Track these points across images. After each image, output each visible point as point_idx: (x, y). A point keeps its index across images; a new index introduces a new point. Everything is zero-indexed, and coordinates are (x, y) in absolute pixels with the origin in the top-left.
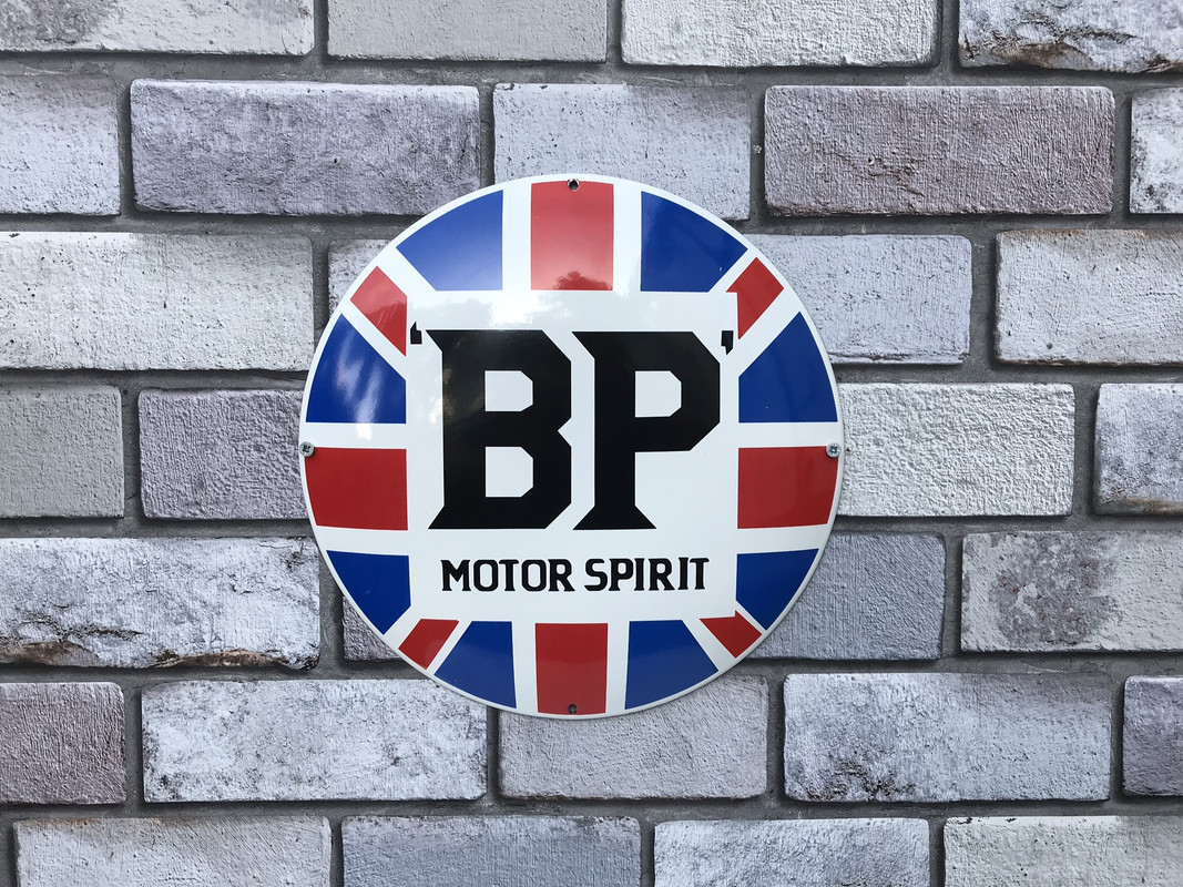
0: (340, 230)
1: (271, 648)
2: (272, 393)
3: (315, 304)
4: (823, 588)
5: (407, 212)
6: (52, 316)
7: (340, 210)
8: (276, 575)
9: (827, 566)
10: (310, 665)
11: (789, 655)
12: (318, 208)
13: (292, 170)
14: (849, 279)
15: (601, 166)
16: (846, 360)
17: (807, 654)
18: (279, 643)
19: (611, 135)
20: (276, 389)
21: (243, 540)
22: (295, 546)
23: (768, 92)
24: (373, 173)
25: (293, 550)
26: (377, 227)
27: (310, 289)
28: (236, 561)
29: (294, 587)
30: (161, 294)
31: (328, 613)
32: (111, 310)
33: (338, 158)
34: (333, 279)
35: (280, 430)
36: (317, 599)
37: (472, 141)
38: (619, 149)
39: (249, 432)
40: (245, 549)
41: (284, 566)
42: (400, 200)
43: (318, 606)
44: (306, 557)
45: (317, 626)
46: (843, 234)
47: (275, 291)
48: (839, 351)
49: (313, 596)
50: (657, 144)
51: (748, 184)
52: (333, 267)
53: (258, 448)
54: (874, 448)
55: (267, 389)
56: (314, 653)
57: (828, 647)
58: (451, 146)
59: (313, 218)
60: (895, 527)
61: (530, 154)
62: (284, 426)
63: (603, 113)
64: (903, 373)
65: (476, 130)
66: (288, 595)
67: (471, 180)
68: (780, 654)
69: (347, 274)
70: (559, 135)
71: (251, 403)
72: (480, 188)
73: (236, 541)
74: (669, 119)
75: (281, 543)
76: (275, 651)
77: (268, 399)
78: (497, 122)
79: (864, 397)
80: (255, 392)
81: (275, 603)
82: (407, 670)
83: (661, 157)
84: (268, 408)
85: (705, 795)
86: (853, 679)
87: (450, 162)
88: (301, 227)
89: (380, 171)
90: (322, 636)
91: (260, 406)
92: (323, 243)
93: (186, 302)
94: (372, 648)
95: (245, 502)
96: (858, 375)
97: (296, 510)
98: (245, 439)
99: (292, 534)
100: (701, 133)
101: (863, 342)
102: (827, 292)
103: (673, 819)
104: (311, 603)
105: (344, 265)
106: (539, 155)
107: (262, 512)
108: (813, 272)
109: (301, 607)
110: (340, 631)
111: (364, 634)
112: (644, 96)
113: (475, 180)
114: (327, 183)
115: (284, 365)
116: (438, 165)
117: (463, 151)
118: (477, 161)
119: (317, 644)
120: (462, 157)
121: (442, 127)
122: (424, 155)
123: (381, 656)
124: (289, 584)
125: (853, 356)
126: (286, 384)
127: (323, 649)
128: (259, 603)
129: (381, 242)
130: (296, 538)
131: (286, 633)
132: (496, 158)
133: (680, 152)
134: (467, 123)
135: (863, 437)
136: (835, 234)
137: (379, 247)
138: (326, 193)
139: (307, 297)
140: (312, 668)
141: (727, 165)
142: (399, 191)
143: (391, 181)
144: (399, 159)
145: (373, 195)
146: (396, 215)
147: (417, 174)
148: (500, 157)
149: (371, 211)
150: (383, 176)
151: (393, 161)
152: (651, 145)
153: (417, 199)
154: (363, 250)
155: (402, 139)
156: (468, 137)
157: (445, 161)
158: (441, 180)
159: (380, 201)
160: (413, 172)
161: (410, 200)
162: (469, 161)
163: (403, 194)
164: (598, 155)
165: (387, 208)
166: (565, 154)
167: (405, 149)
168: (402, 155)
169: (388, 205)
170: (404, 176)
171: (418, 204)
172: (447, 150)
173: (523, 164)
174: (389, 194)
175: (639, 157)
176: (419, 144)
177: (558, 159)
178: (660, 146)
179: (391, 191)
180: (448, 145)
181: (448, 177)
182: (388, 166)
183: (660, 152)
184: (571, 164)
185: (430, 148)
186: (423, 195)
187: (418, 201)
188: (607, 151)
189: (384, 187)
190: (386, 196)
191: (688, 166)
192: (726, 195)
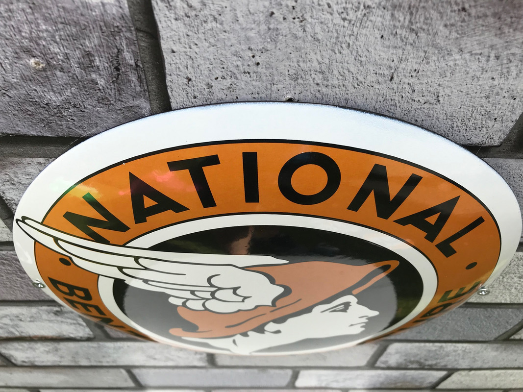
5: (61, 134)
19: (346, 51)
26: (28, 147)
37: (128, 57)
38: (352, 70)
42: (47, 123)
58: (97, 63)
61: (219, 74)
65: (130, 43)
67: (137, 103)
69: (13, 184)
70: (264, 50)
72: (152, 114)
83: (412, 81)
87: (101, 82)
100: (486, 51)
105: (6, 177)
106: (233, 75)
116: (85, 85)
117: (117, 69)
118: (141, 82)
120: (117, 76)
121: (75, 38)
122: (59, 73)
129: (41, 160)
132: (168, 78)
133: (443, 75)
137: (40, 164)
141: (504, 91)
142: (41, 113)
143: (24, 103)
144: (24, 78)
145: (7, 117)
146: (47, 137)
147: (58, 95)
148: (174, 77)
149: (13, 132)
150: (10, 97)
151: (15, 80)
152: (403, 65)
153: (69, 121)
154: (21, 166)
155: (17, 53)
156: (120, 51)
157: (92, 81)
158: (95, 103)
159: (19, 123)
160: (51, 93)
161: (59, 122)
162: (129, 81)
163: (47, 116)
164: (321, 76)
165: (33, 130)
166: (271, 75)
167: (27, 66)
168: (26, 73)
169: (32, 127)
170: (40, 97)
171: (71, 127)
172: (92, 67)
173: (210, 86)
174: (28, 116)
175: (381, 79)
176: (47, 61)
177: (261, 79)
178: (416, 67)
179: (29, 113)
180: (92, 61)
181: (103, 99)
182: (13, 86)
183: (414, 74)
184: (280, 86)
185: (65, 65)
186: (75, 118)
187: (71, 123)
188: (335, 72)
189: (17, 108)
190: (25, 118)
191: (448, 91)
192: (484, 122)
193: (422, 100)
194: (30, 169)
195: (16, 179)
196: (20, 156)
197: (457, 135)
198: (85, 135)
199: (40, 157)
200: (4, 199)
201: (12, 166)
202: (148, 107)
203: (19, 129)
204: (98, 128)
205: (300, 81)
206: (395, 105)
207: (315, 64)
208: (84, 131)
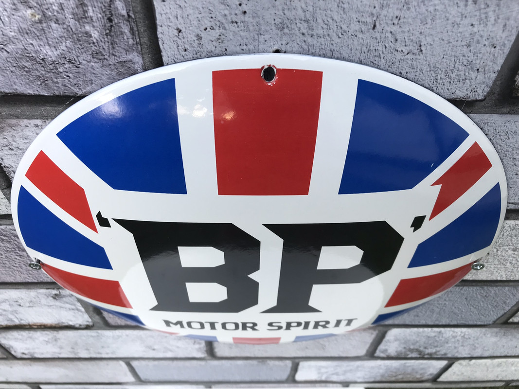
5: (57, 93)
15: (308, 40)
26: (25, 108)
37: (120, 6)
38: (335, 18)
42: (43, 80)
58: (91, 13)
61: (208, 25)
67: (130, 57)
69: (12, 149)
72: (145, 69)
83: (394, 29)
87: (95, 35)
105: (4, 141)
106: (221, 26)
113: (137, 59)
116: (79, 38)
117: (110, 20)
118: (133, 34)
120: (109, 29)
122: (54, 25)
129: (39, 122)
132: (159, 29)
133: (424, 22)
137: (37, 126)
141: (484, 39)
142: (37, 70)
143: (21, 58)
144: (21, 31)
145: (5, 75)
146: (44, 96)
147: (53, 49)
148: (165, 28)
149: (11, 91)
150: (8, 53)
151: (13, 34)
152: (384, 12)
153: (64, 78)
154: (19, 128)
155: (14, 4)
156: (112, 1)
157: (87, 33)
158: (89, 57)
159: (16, 80)
160: (47, 47)
161: (55, 80)
162: (122, 33)
163: (43, 73)
164: (306, 25)
165: (30, 88)
166: (258, 24)
167: (24, 18)
168: (23, 26)
169: (29, 85)
170: (36, 52)
171: (67, 85)
172: (86, 18)
173: (199, 38)
174: (25, 73)
175: (364, 28)
176: (43, 12)
177: (248, 30)
178: (397, 13)
179: (26, 69)
180: (85, 12)
181: (97, 53)
182: (10, 40)
183: (396, 21)
184: (267, 37)
185: (60, 16)
186: (70, 75)
187: (67, 81)
188: (320, 21)
189: (15, 65)
190: (22, 75)
191: (429, 40)
192: (467, 74)
193: (405, 51)
194: (27, 132)
195: (14, 143)
196: (18, 117)
197: (442, 89)
198: (80, 93)
199: (37, 119)
200: (3, 166)
201: (9, 129)
202: (141, 61)
203: (16, 87)
204: (93, 85)
205: (286, 31)
206: (379, 56)
207: (300, 12)
208: (79, 89)
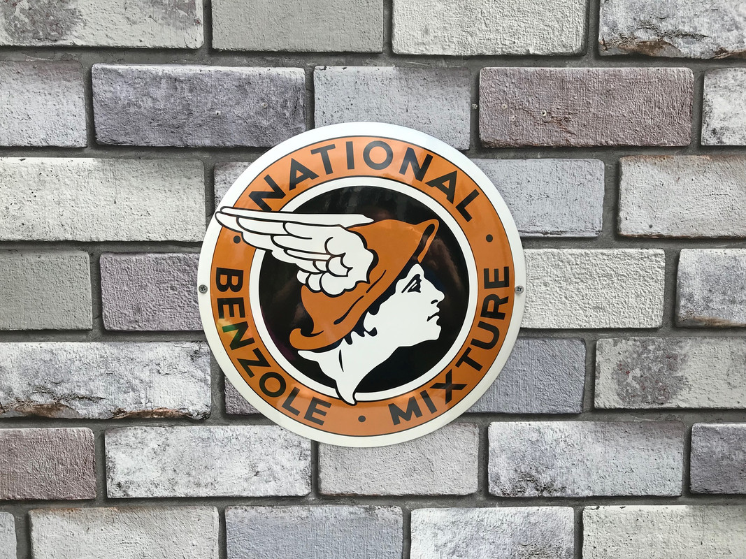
0: (221, 156)
1: (182, 407)
2: (181, 255)
3: (207, 201)
4: (512, 371)
5: (261, 145)
6: (47, 209)
7: (221, 144)
8: (185, 364)
9: (514, 358)
10: (205, 417)
11: (492, 411)
12: (207, 142)
13: (191, 120)
14: (530, 186)
15: (380, 117)
16: (527, 235)
17: (503, 410)
18: (187, 405)
19: (386, 98)
20: (183, 252)
21: (164, 343)
22: (196, 347)
23: (482, 71)
24: (241, 121)
25: (194, 349)
26: (243, 155)
27: (203, 192)
28: (160, 355)
29: (195, 371)
30: (113, 195)
31: (216, 386)
32: (83, 205)
33: (219, 112)
34: (217, 186)
35: (186, 277)
36: (209, 378)
37: (301, 101)
39: (167, 278)
40: (166, 348)
41: (189, 358)
42: (257, 138)
43: (210, 382)
44: (202, 353)
45: (209, 394)
46: (526, 158)
47: (181, 192)
48: (523, 229)
49: (207, 376)
50: (413, 103)
51: (469, 128)
52: (217, 179)
53: (173, 288)
54: (543, 287)
55: (178, 253)
56: (207, 410)
57: (515, 406)
58: (288, 105)
59: (205, 149)
60: (556, 335)
61: (336, 110)
62: (188, 275)
63: (380, 84)
64: (562, 243)
65: (303, 95)
66: (192, 376)
67: (300, 125)
68: (486, 410)
69: (225, 183)
70: (354, 98)
71: (168, 261)
72: (306, 131)
73: (160, 344)
74: (421, 88)
75: (188, 345)
76: (184, 409)
77: (178, 258)
78: (316, 90)
79: (538, 257)
80: (171, 255)
81: (184, 380)
82: (264, 421)
83: (416, 111)
84: (179, 264)
85: (441, 493)
86: (529, 425)
87: (288, 114)
88: (197, 154)
89: (245, 120)
90: (212, 400)
91: (174, 263)
92: (211, 164)
93: (128, 200)
94: (242, 407)
95: (165, 321)
96: (534, 243)
97: (196, 325)
98: (164, 283)
99: (194, 339)
100: (440, 96)
101: (538, 224)
102: (516, 194)
103: (422, 507)
104: (205, 381)
105: (223, 177)
106: (342, 110)
107: (176, 327)
108: (508, 182)
109: (200, 383)
110: (223, 397)
111: (238, 398)
112: (406, 74)
113: (303, 126)
114: (213, 128)
115: (188, 238)
116: (281, 116)
118: (304, 114)
119: (210, 405)
120: (295, 112)
121: (282, 93)
122: (271, 110)
123: (248, 411)
124: (192, 369)
125: (532, 233)
126: (190, 249)
127: (213, 407)
128: (174, 381)
129: (246, 164)
130: (196, 342)
131: (191, 398)
132: (315, 112)
133: (428, 108)
134: (297, 90)
135: (537, 281)
136: (522, 158)
137: (245, 166)
138: (212, 134)
139: (201, 197)
140: (207, 419)
141: (456, 116)
142: (257, 132)
143: (252, 126)
144: (256, 113)
145: (241, 135)
146: (255, 147)
147: (268, 122)
148: (318, 111)
149: (240, 145)
150: (247, 124)
151: (252, 114)
152: (410, 104)
154: (235, 168)
155: (258, 100)
156: (298, 99)
157: (284, 114)
158: (282, 126)
159: (245, 138)
160: (265, 121)
161: (263, 138)
162: (299, 114)
163: (259, 134)
165: (250, 143)
166: (358, 110)
167: (260, 107)
168: (258, 110)
170: (260, 123)
171: (268, 140)
172: (286, 107)
173: (332, 116)
174: (250, 134)
175: (403, 111)
176: (268, 104)
177: (353, 113)
178: (415, 104)
179: (252, 132)
180: (286, 104)
181: (286, 124)
182: (250, 117)
183: (416, 108)
184: (361, 116)
185: (275, 106)
186: (271, 135)
187: (268, 138)
189: (247, 130)
191: (433, 117)
192: (455, 134)
194: (238, 171)
195: (228, 179)
198: (272, 145)
199: (246, 162)
202: (305, 128)
